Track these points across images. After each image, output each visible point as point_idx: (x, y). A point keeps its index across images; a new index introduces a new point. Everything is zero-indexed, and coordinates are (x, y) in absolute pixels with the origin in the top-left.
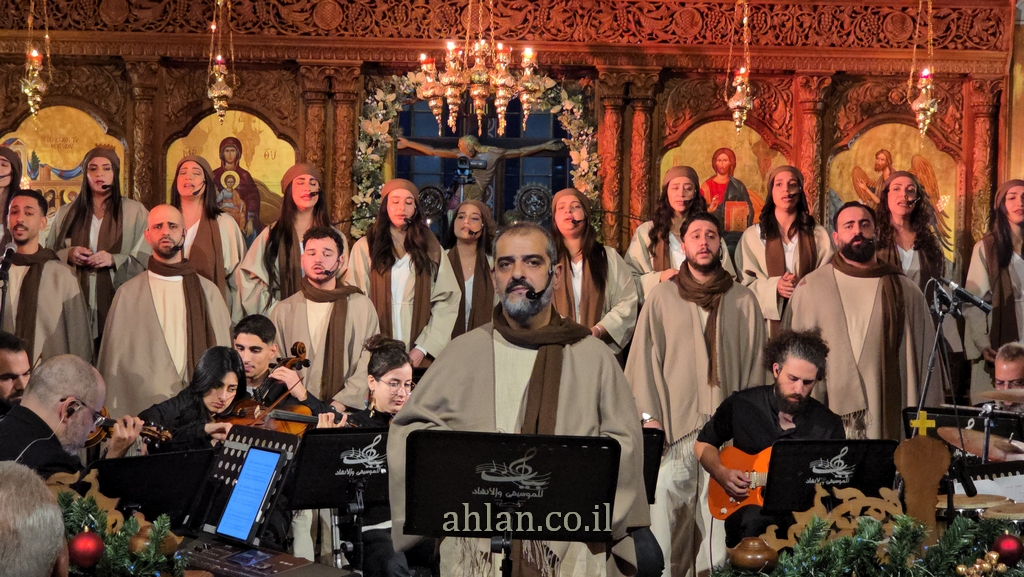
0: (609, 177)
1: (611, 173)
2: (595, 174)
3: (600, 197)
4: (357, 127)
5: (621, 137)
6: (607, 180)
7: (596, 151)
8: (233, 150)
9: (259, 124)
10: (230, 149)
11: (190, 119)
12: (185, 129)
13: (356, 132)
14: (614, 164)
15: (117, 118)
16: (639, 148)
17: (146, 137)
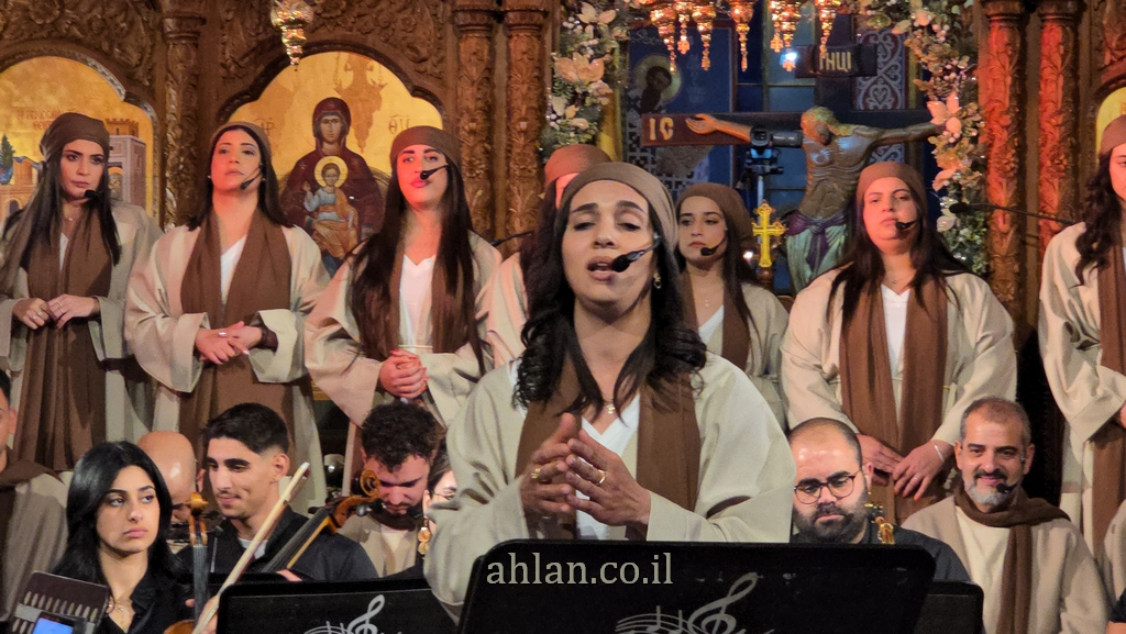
0: (998, 144)
1: (1002, 136)
2: (974, 140)
3: (982, 182)
4: (548, 71)
5: (1019, 72)
6: (995, 150)
7: (976, 100)
8: (335, 121)
9: (379, 73)
10: (330, 118)
11: (261, 68)
12: (252, 88)
13: (547, 79)
14: (1007, 120)
15: (140, 72)
16: (1052, 89)
17: (185, 103)
